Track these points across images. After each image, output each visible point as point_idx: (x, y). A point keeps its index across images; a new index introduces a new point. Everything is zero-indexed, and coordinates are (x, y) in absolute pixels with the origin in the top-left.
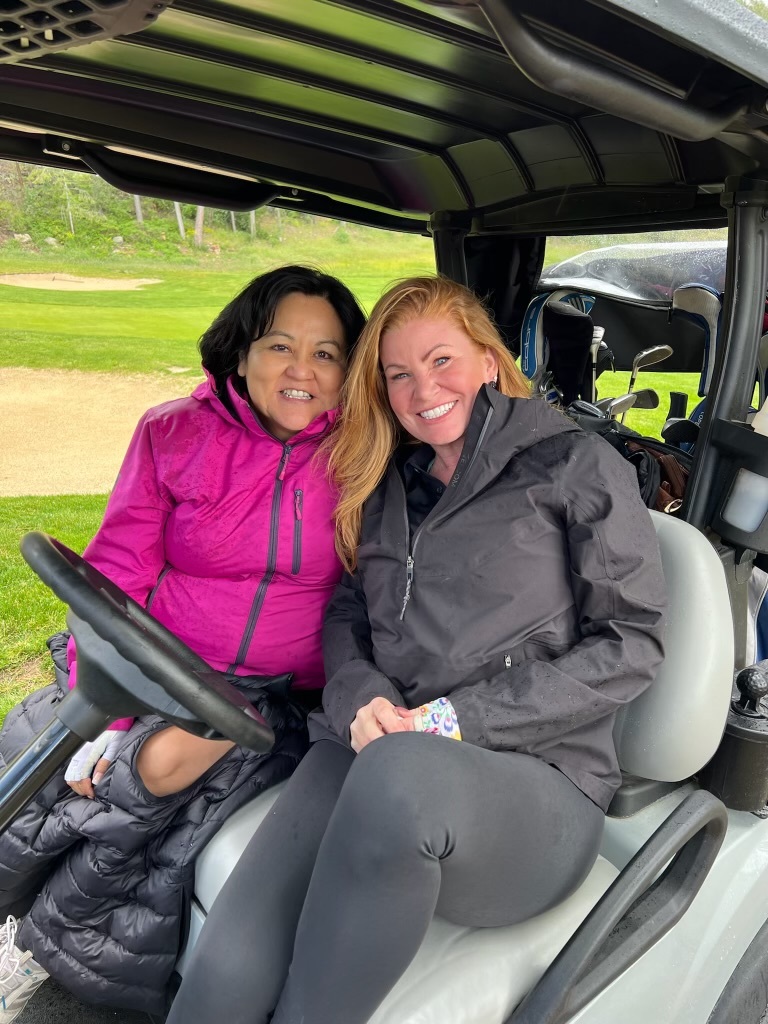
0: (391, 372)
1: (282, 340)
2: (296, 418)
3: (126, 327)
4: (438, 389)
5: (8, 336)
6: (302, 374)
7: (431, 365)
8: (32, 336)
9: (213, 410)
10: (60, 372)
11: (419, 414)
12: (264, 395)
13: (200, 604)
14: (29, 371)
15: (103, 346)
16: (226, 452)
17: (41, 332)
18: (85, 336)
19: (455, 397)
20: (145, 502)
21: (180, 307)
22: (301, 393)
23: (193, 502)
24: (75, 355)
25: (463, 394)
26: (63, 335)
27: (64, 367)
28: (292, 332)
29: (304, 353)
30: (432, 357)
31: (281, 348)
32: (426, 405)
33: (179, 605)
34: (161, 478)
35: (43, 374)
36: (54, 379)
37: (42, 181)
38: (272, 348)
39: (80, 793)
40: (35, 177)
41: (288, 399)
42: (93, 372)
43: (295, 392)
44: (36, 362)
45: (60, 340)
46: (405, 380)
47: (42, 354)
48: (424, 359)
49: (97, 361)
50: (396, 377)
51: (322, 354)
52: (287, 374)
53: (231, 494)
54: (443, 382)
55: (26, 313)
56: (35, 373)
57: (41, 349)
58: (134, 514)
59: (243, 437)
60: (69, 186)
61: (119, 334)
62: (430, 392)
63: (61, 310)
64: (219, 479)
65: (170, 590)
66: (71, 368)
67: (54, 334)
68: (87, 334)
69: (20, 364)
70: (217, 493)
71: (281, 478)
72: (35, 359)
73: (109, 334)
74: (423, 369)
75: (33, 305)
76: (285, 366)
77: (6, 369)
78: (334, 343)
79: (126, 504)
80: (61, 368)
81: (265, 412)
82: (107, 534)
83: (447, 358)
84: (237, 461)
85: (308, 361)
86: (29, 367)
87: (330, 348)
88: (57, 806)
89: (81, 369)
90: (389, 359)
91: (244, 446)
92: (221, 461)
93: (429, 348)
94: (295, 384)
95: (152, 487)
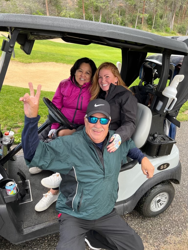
0: (99, 77)
1: (81, 70)
2: (81, 83)
3: (78, 54)
4: (105, 81)
5: (52, 55)
6: (83, 76)
7: (105, 77)
8: (57, 55)
9: (70, 81)
10: (62, 64)
11: (102, 85)
12: (77, 79)
13: (67, 112)
14: (55, 63)
15: (72, 58)
16: (72, 89)
17: (59, 54)
18: (68, 56)
19: (108, 83)
20: (59, 96)
21: (91, 49)
22: (83, 79)
23: (65, 96)
24: (65, 60)
25: (109, 83)
26: (63, 55)
27: (63, 63)
28: (83, 69)
29: (84, 72)
30: (106, 76)
31: (81, 71)
32: (103, 84)
33: (64, 112)
34: (61, 92)
35: (58, 64)
36: (60, 65)
37: (63, 15)
38: (79, 71)
39: (50, 138)
40: (61, 14)
41: (81, 80)
42: (69, 64)
43: (82, 79)
44: (57, 62)
45: (63, 56)
46: (101, 78)
47: (58, 59)
48: (104, 76)
49: (70, 62)
50: (100, 78)
51: (88, 73)
52: (81, 76)
53: (71, 96)
54: (106, 80)
55: (56, 49)
56: (57, 64)
57: (58, 58)
58: (57, 97)
59: (74, 87)
60: (69, 17)
61: (76, 55)
62: (104, 81)
63: (64, 48)
64: (70, 93)
65: (63, 110)
66: (64, 63)
67: (61, 55)
68: (69, 55)
69: (54, 61)
70: (69, 95)
71: (80, 94)
72: (57, 61)
73: (73, 55)
74: (104, 78)
75: (58, 47)
76: (81, 74)
77: (50, 62)
78: (89, 71)
79: (56, 96)
80: (62, 63)
81: (77, 81)
82: (53, 100)
83: (108, 77)
84: (73, 90)
85: (85, 74)
86: (55, 62)
87: (88, 72)
88: (46, 139)
89: (66, 64)
90: (100, 75)
91: (75, 88)
92: (71, 90)
93: (105, 74)
94: (82, 77)
95: (60, 93)
